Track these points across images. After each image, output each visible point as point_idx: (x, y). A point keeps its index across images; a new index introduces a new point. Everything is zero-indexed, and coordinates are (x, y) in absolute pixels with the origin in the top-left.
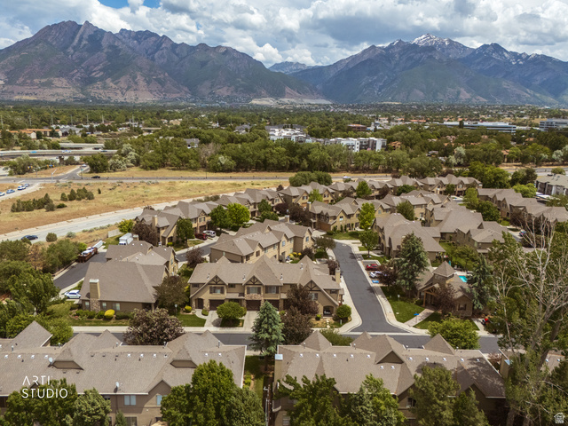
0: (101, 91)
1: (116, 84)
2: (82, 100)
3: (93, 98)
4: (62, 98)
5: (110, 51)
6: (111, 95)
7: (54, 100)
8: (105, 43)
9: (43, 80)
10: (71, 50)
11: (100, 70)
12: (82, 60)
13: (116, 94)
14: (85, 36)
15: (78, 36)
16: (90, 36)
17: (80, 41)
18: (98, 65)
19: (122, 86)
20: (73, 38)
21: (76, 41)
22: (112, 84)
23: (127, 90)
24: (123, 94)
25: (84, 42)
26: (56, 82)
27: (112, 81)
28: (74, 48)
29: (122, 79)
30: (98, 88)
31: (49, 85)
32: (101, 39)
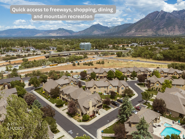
0: (161, 32)
1: (167, 29)
2: (155, 35)
3: (158, 35)
4: (149, 35)
5: (168, 18)
6: (165, 33)
7: (146, 36)
8: (166, 16)
9: (145, 30)
10: (155, 20)
11: (163, 25)
12: (158, 23)
13: (167, 33)
14: (160, 15)
15: (158, 15)
16: (162, 15)
17: (158, 17)
18: (163, 24)
19: (169, 30)
20: (156, 16)
21: (157, 17)
22: (166, 30)
23: (171, 31)
24: (169, 32)
25: (160, 17)
26: (148, 30)
27: (166, 29)
28: (156, 19)
29: (170, 28)
30: (161, 31)
31: (146, 31)
32: (165, 15)
